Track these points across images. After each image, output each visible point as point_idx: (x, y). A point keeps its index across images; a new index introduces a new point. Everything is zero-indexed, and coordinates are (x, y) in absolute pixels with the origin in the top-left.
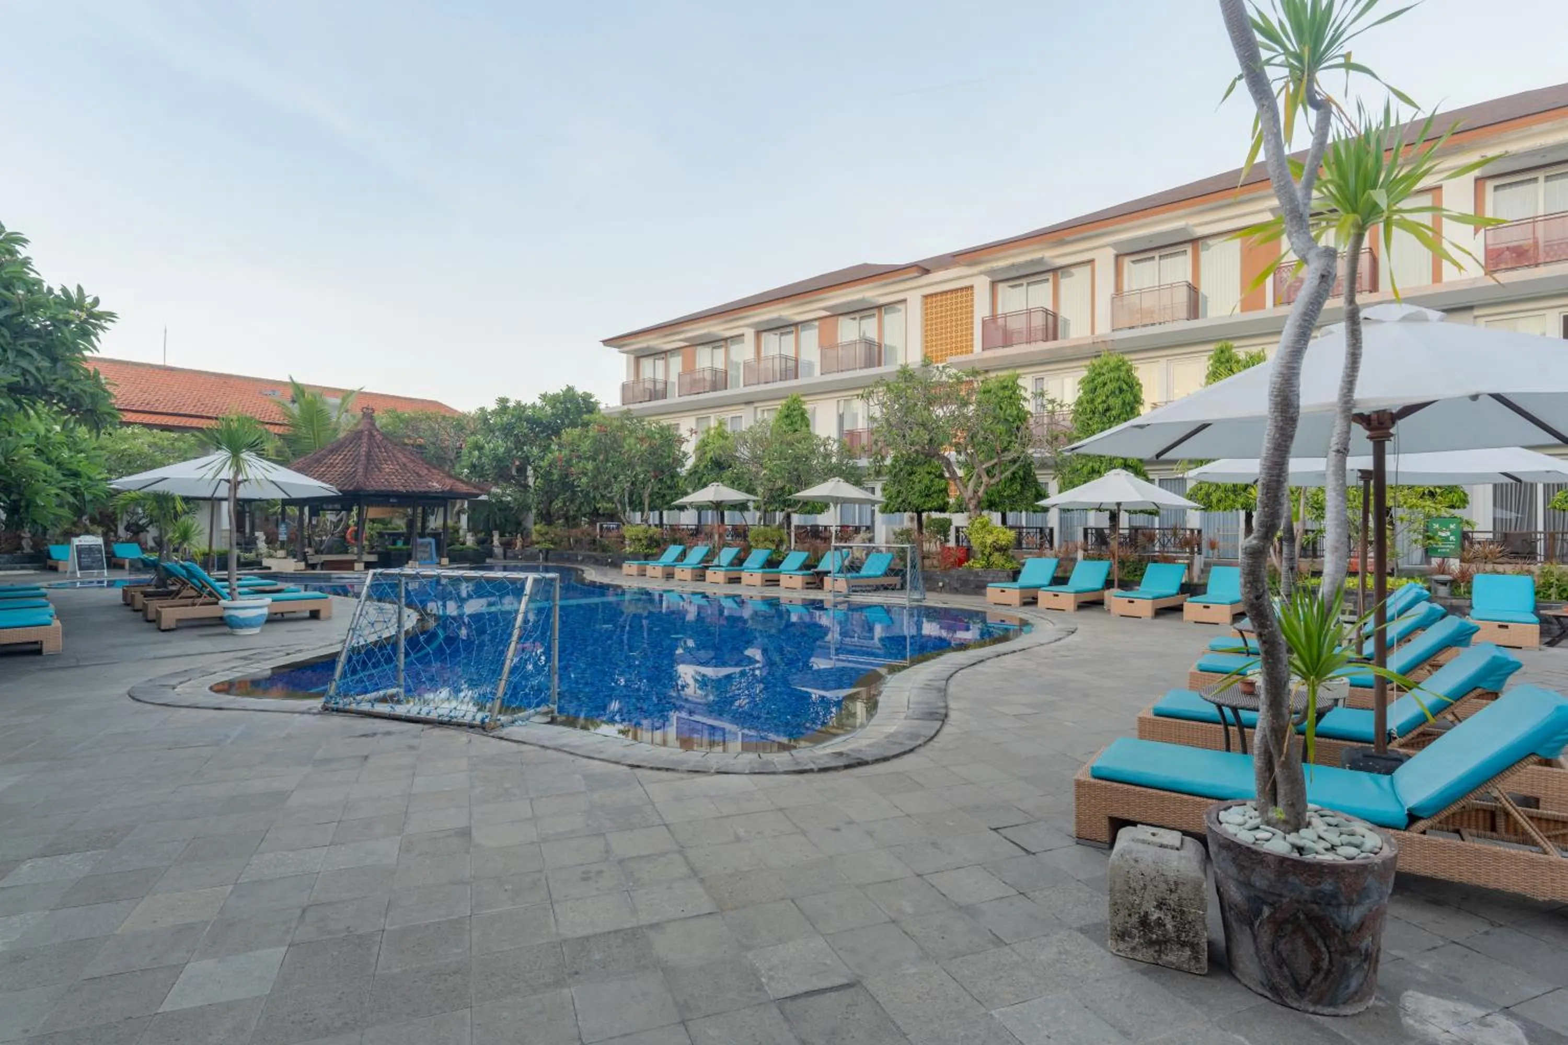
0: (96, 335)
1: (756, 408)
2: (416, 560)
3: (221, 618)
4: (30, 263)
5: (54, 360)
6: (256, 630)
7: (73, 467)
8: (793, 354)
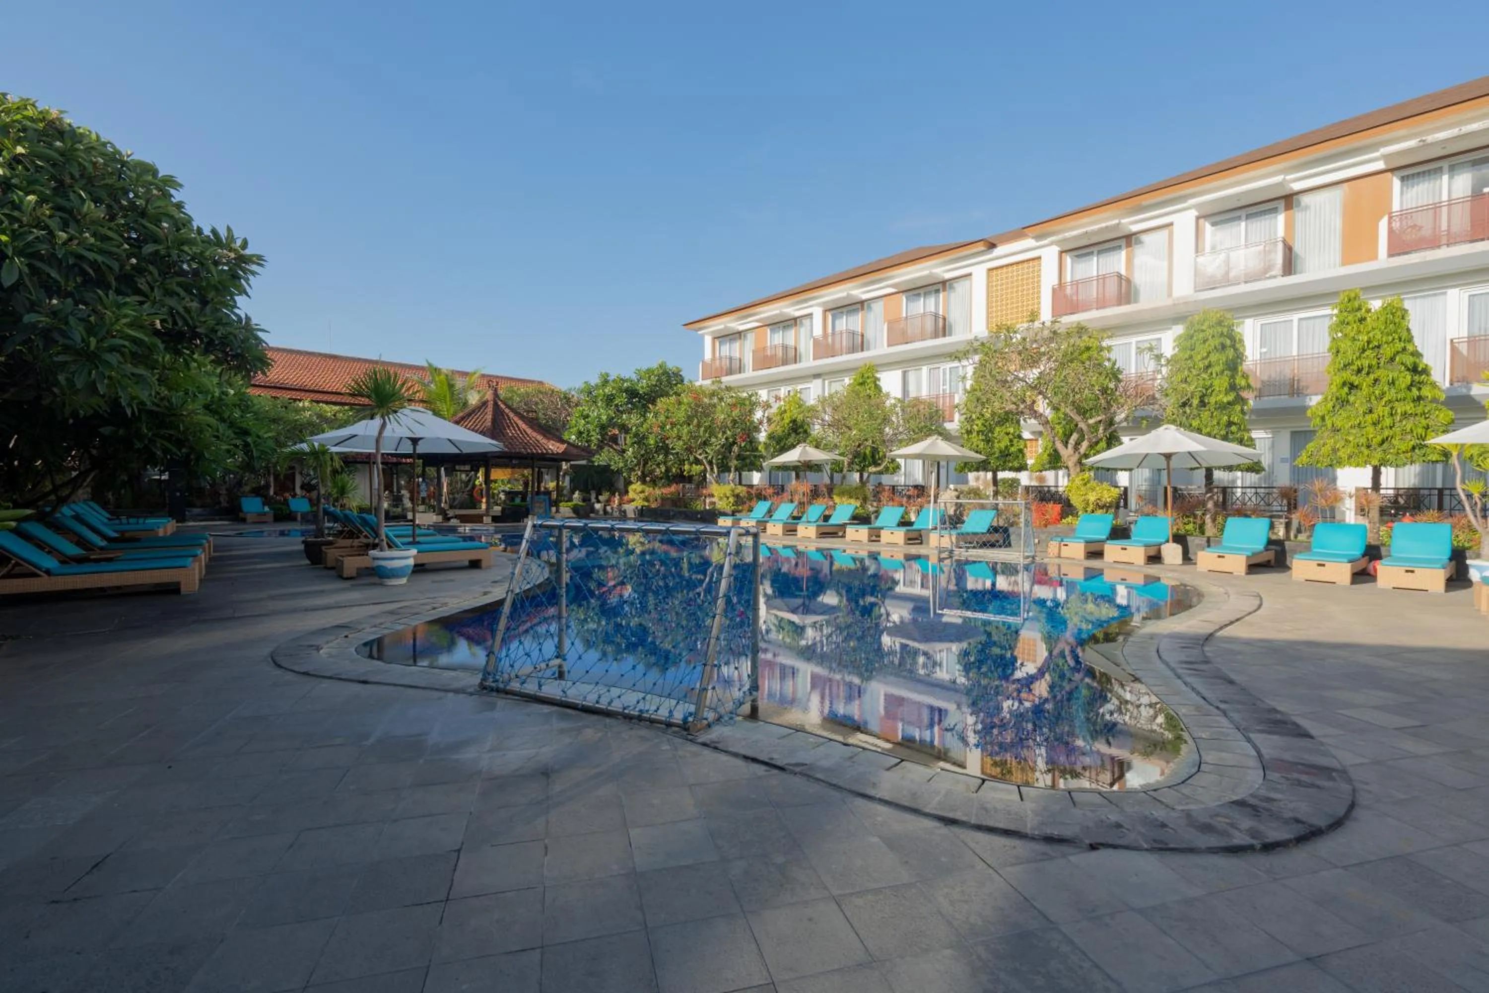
0: (247, 280)
1: (824, 380)
2: (534, 515)
3: (373, 569)
4: (183, 207)
5: (204, 302)
6: (404, 581)
7: (244, 425)
8: (859, 330)
